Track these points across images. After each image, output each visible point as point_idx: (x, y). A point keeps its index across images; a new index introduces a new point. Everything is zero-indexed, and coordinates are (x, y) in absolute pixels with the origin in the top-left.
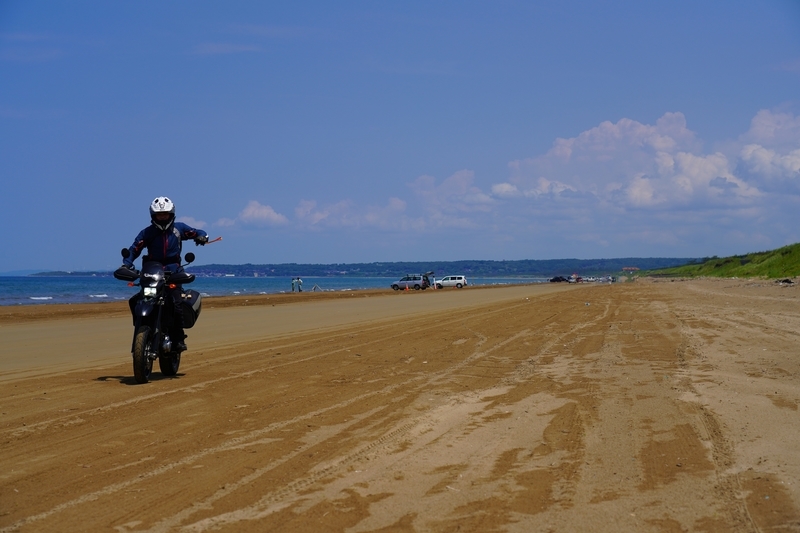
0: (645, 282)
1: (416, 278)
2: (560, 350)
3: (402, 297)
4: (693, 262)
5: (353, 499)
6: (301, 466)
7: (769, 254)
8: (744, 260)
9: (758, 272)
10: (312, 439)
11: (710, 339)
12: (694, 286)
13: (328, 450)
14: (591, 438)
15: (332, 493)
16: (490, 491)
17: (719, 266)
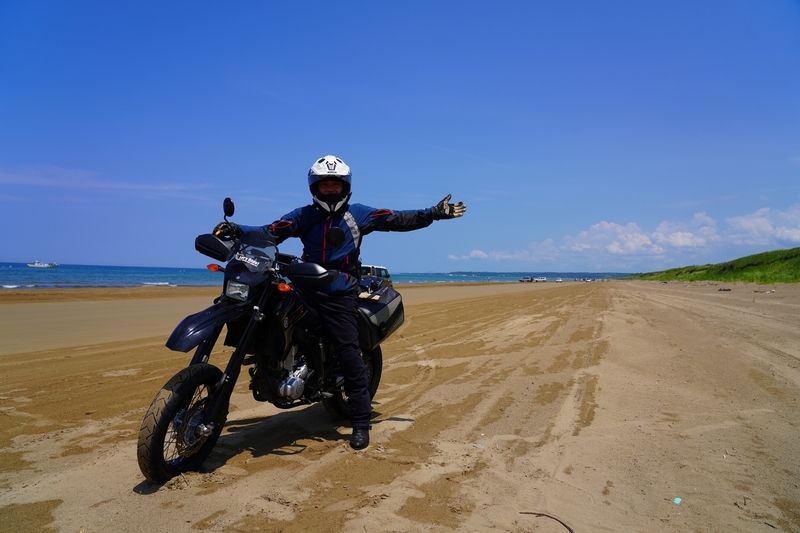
0: (614, 282)
1: (528, 278)
2: (567, 304)
3: (523, 284)
4: (632, 275)
5: (481, 341)
6: (469, 333)
7: (661, 272)
8: (651, 274)
9: (656, 279)
10: (475, 326)
11: (621, 301)
12: (630, 283)
13: (478, 329)
14: (560, 329)
15: (475, 340)
16: (522, 341)
17: (642, 276)
